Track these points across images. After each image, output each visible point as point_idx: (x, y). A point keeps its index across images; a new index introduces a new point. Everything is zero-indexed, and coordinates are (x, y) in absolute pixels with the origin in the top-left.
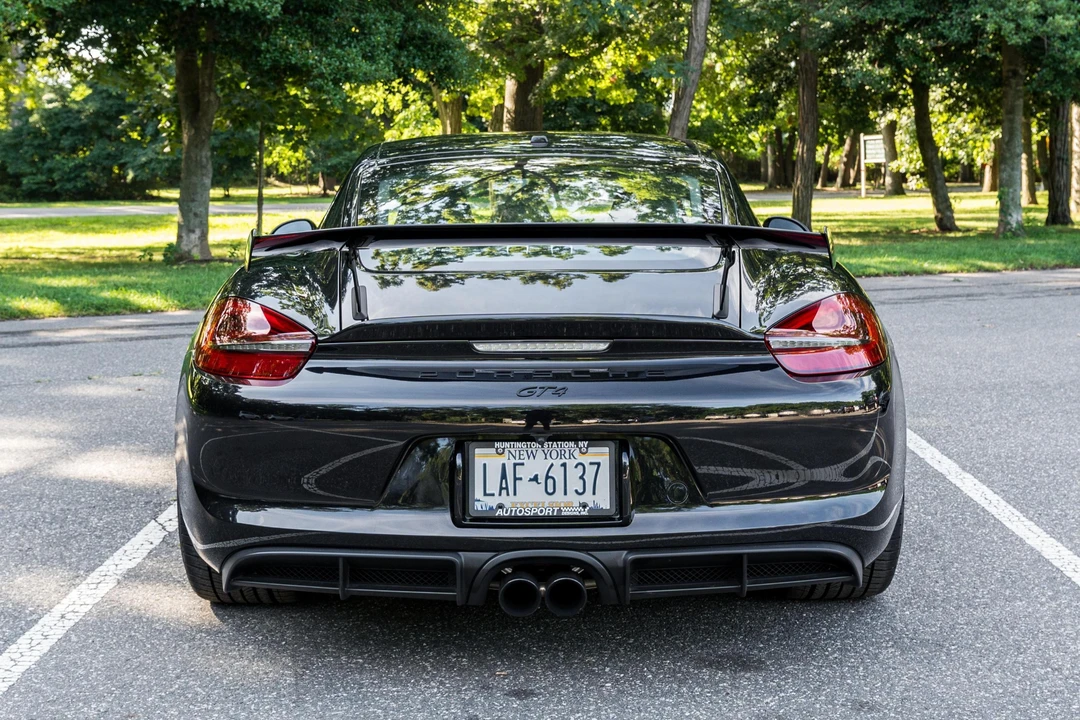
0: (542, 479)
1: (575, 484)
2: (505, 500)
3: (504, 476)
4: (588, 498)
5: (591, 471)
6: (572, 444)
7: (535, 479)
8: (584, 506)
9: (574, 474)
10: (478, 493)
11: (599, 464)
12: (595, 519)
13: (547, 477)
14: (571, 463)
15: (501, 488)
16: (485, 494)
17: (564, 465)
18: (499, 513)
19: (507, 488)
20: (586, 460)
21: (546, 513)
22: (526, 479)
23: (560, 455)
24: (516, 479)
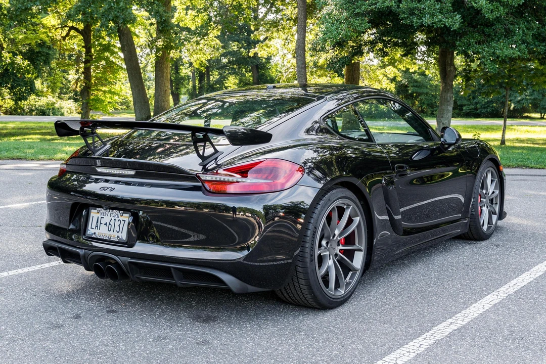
0: (108, 225)
1: (117, 228)
2: (97, 231)
3: (97, 222)
4: (119, 234)
5: (122, 222)
6: (118, 211)
7: (106, 224)
8: (118, 237)
9: (117, 223)
10: (89, 228)
11: (125, 221)
12: (119, 243)
13: (110, 224)
14: (117, 219)
15: (96, 226)
16: (91, 228)
17: (115, 220)
18: (94, 236)
19: (97, 227)
20: (121, 218)
21: (106, 238)
22: (103, 224)
23: (115, 216)
24: (101, 223)
